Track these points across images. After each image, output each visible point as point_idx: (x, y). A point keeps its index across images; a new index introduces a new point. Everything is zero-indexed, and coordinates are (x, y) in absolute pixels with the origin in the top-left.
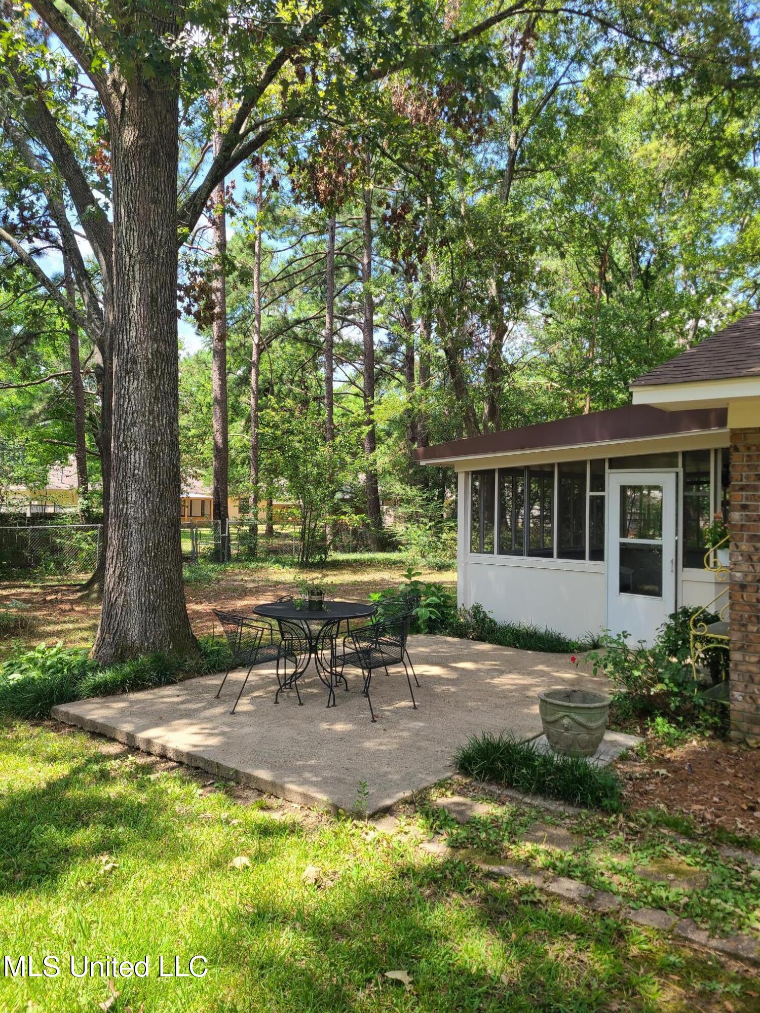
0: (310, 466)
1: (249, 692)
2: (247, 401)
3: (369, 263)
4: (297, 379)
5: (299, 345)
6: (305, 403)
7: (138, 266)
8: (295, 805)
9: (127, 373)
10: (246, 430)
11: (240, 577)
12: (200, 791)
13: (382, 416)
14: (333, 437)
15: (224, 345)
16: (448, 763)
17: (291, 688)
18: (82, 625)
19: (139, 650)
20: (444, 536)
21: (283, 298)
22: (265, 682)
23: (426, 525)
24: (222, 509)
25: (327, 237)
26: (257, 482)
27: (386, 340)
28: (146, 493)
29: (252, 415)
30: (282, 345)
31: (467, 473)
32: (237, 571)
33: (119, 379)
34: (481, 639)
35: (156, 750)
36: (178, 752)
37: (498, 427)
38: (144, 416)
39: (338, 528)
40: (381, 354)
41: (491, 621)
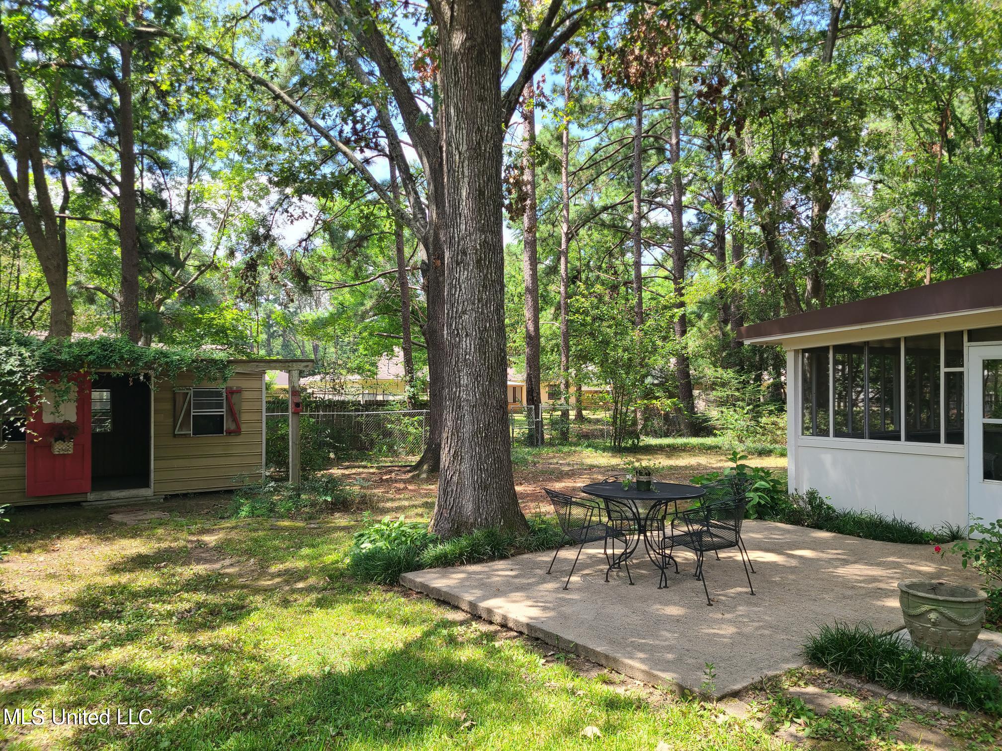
0: (620, 351)
1: (579, 570)
2: (556, 289)
3: (678, 143)
4: (604, 265)
5: (606, 232)
6: (614, 288)
7: (466, 162)
8: (638, 682)
9: (458, 264)
10: (556, 318)
11: (555, 461)
12: (543, 661)
13: (693, 297)
14: (643, 322)
15: (534, 236)
16: (797, 651)
17: (619, 567)
18: (416, 503)
19: (473, 525)
20: (764, 420)
21: (590, 186)
22: (594, 561)
23: (743, 409)
24: (535, 395)
25: (634, 121)
26: (568, 368)
27: (695, 221)
28: (476, 377)
29: (562, 302)
30: (590, 233)
31: (796, 352)
32: (551, 455)
33: (451, 270)
34: (818, 527)
35: (498, 619)
36: (516, 622)
37: (823, 304)
38: (474, 304)
39: (648, 413)
40: (690, 235)
41: (829, 508)
